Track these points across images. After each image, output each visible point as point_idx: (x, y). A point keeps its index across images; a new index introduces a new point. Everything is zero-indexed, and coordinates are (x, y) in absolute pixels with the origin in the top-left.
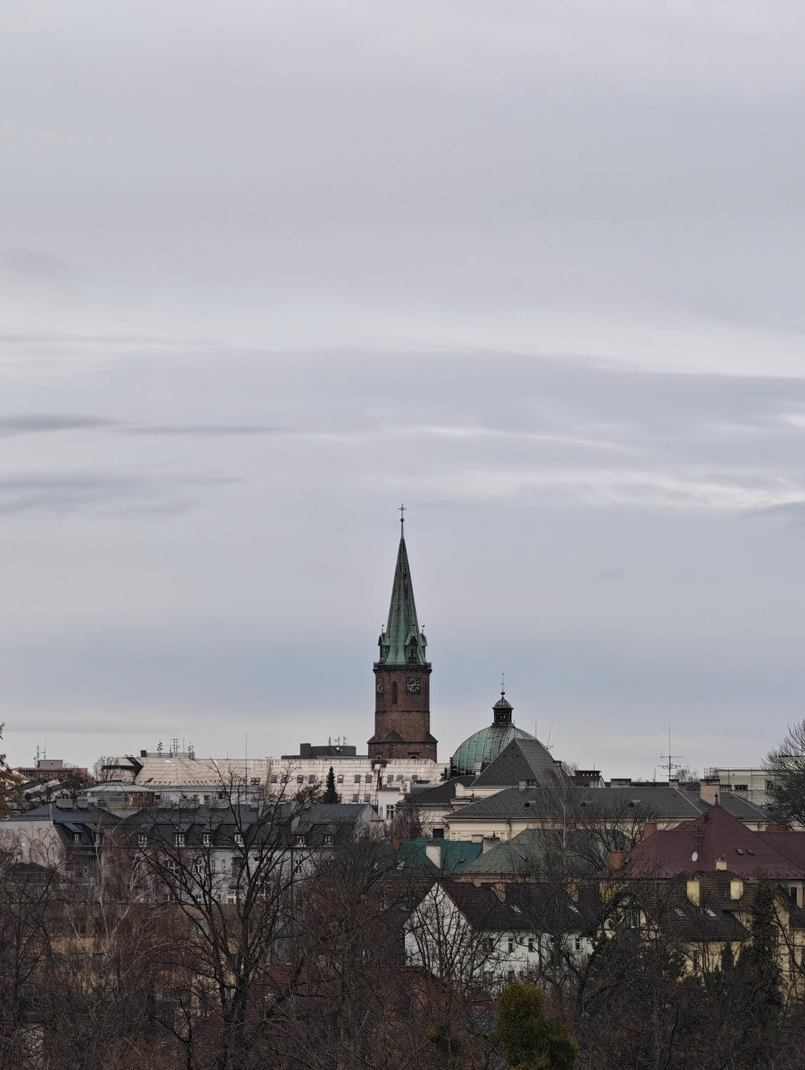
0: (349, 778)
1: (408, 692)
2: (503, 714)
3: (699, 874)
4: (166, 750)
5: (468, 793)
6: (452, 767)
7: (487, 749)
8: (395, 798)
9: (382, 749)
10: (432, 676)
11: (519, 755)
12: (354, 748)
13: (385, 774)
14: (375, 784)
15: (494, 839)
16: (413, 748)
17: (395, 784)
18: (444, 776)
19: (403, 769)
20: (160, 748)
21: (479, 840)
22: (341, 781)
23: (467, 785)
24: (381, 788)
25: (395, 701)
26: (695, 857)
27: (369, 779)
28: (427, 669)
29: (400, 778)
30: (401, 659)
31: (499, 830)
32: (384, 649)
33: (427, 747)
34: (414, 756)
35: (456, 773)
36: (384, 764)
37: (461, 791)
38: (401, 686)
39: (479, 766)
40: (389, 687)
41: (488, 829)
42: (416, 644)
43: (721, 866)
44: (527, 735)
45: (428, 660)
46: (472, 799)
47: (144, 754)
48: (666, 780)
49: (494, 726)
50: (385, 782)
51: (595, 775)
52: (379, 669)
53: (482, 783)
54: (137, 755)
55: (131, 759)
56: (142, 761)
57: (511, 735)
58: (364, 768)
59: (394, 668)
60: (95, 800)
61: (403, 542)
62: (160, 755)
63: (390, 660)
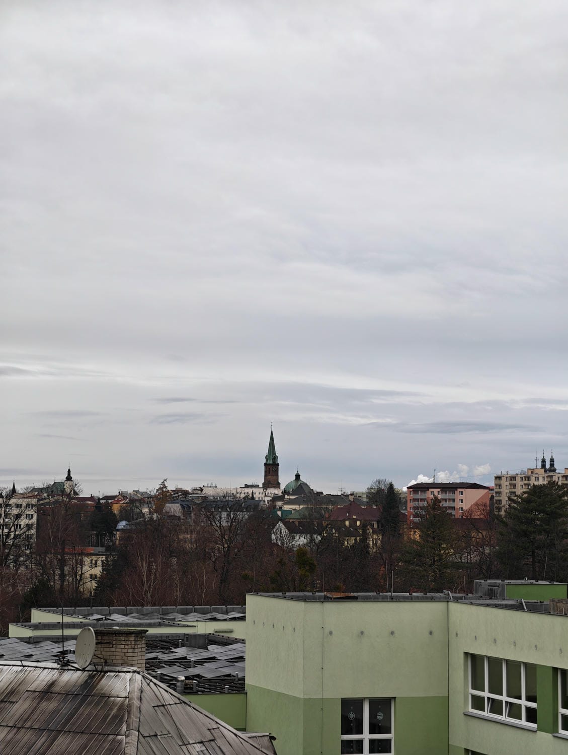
0: (257, 493)
1: (273, 471)
2: (298, 476)
3: (348, 519)
4: (209, 485)
5: (289, 497)
6: (284, 490)
7: (293, 486)
8: (269, 499)
9: (266, 485)
10: (279, 467)
11: (302, 487)
12: (258, 485)
13: (267, 492)
14: (264, 495)
15: (295, 509)
16: (274, 485)
17: (269, 495)
18: (282, 493)
19: (271, 491)
20: (208, 484)
21: (291, 510)
22: (255, 494)
23: (288, 495)
24: (266, 496)
25: (269, 473)
26: (348, 515)
27: (262, 493)
28: (278, 465)
29: (271, 493)
30: (271, 462)
31: (297, 507)
32: (267, 460)
33: (278, 485)
34: (274, 487)
35: (285, 492)
36: (266, 490)
37: (286, 497)
38: (271, 469)
39: (291, 490)
40: (268, 469)
41: (293, 507)
42: (275, 458)
43: (354, 517)
44: (303, 482)
45: (278, 462)
46: (289, 499)
47: (204, 486)
48: (340, 494)
49: (295, 480)
50: (267, 494)
51: (322, 493)
52: (265, 465)
53: (292, 495)
54: (202, 487)
55: (200, 488)
56: (203, 488)
57: (300, 482)
58: (261, 490)
59: (270, 464)
60: (191, 498)
61: (272, 431)
62: (208, 487)
63: (268, 463)
